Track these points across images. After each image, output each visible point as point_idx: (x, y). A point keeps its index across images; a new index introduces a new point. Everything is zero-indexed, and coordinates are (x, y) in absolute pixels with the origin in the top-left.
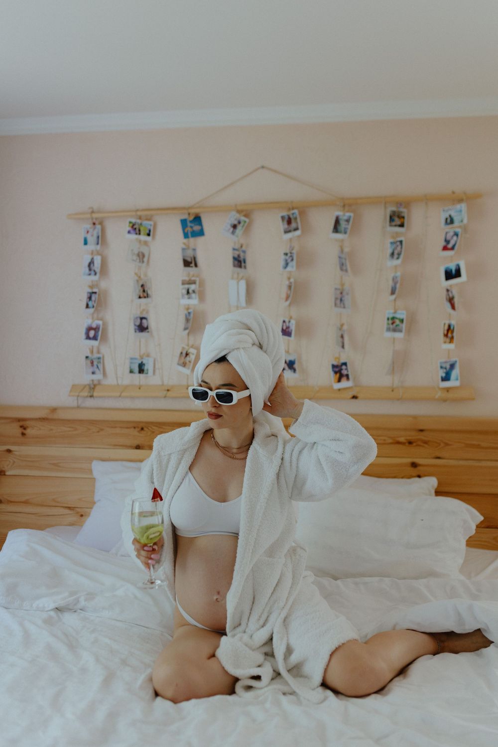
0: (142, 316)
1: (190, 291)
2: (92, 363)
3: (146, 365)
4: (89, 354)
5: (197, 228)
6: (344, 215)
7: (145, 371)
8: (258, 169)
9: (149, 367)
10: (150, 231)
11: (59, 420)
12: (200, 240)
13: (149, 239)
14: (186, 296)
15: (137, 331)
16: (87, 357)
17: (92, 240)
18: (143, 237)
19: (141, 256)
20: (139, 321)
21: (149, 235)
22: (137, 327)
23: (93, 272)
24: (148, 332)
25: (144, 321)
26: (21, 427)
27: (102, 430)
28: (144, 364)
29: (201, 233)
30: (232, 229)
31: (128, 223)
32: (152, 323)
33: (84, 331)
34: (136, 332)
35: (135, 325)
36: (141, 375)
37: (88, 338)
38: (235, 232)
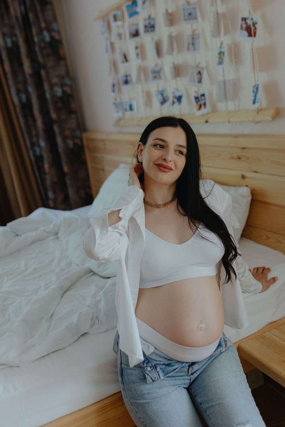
0: (126, 74)
1: (138, 53)
2: (117, 106)
3: (133, 105)
4: (115, 101)
5: (134, 9)
7: (133, 109)
9: (135, 106)
13: (122, 23)
14: (138, 58)
18: (119, 23)
19: (120, 36)
20: (125, 78)
22: (124, 82)
24: (131, 84)
25: (128, 77)
28: (131, 105)
31: (112, 15)
32: (133, 78)
34: (124, 84)
35: (124, 80)
36: (132, 112)
37: (113, 91)
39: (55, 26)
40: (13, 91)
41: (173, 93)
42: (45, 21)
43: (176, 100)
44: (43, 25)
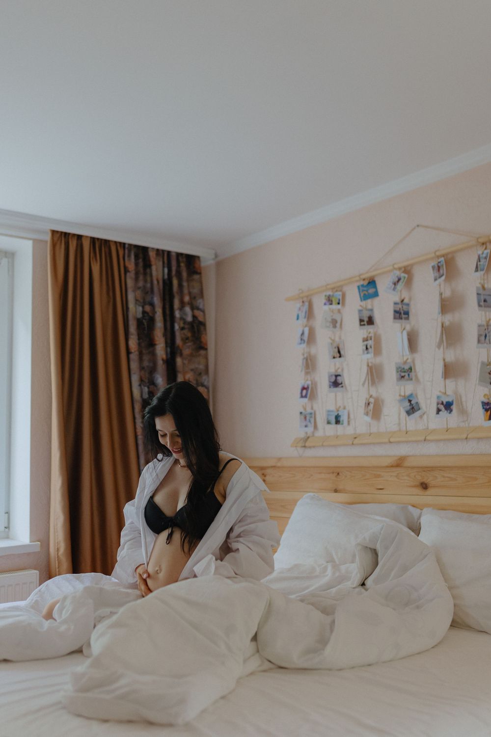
0: (336, 374)
1: (368, 347)
2: (305, 418)
3: (342, 417)
4: (302, 410)
5: (371, 291)
6: (483, 253)
7: (341, 422)
8: (414, 228)
9: (344, 418)
10: (339, 300)
11: (283, 467)
12: (376, 301)
13: (339, 307)
14: (366, 352)
15: (332, 387)
16: (301, 413)
17: (302, 315)
18: (335, 307)
19: (334, 323)
20: (334, 378)
21: (339, 304)
22: (331, 384)
23: (303, 342)
24: (342, 387)
25: (339, 378)
26: (263, 474)
27: (312, 475)
28: (340, 416)
29: (376, 294)
30: (393, 286)
31: (324, 297)
32: (346, 379)
33: (299, 391)
34: (330, 387)
35: (330, 382)
36: (339, 426)
37: (302, 397)
38: (396, 288)
39: (199, 303)
40: (135, 379)
41: (438, 397)
42: (190, 293)
43: (442, 407)
44: (187, 299)
